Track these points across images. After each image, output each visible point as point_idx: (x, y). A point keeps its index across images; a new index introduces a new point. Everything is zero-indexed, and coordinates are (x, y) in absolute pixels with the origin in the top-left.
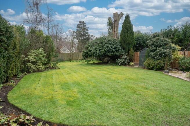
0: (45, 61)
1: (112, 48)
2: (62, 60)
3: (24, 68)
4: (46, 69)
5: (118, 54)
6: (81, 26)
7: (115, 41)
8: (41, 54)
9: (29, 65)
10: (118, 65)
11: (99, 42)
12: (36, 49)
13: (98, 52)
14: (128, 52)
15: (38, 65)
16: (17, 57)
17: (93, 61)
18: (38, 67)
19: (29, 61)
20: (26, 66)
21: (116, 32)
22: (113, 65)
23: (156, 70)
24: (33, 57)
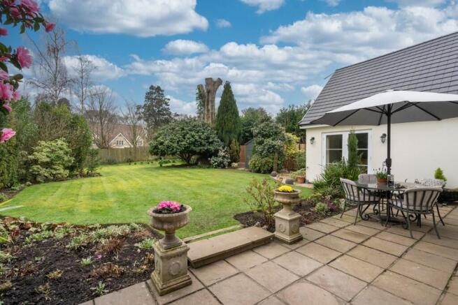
0: (70, 161)
1: (200, 138)
2: (111, 162)
3: (26, 174)
4: (71, 177)
5: (212, 148)
6: (154, 96)
7: (206, 126)
8: (61, 149)
9: (35, 169)
10: (213, 167)
11: (177, 128)
12: (51, 141)
13: (175, 145)
14: (229, 146)
15: (55, 169)
16: (11, 154)
17: (174, 162)
18: (54, 173)
19: (35, 162)
20: (31, 170)
21: (210, 111)
22: (204, 168)
23: (264, 173)
24: (45, 154)
